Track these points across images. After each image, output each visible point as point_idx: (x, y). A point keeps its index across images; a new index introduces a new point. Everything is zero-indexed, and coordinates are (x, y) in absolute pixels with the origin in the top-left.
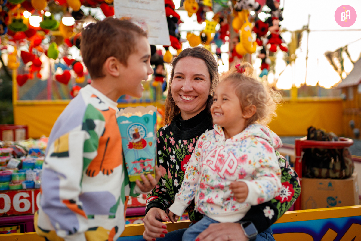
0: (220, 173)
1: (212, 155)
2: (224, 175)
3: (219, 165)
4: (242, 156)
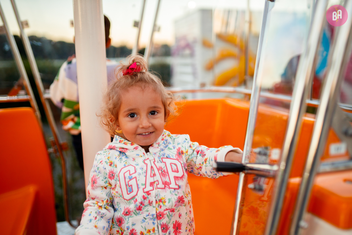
0: (171, 186)
1: (152, 175)
2: (176, 184)
4: (177, 153)
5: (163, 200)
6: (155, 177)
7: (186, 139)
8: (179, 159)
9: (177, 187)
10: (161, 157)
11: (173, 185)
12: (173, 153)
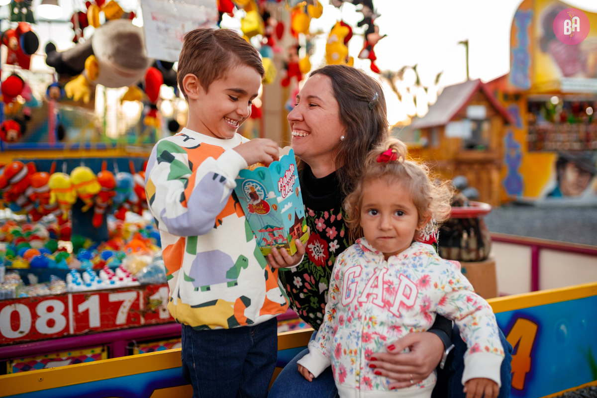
0: (391, 309)
1: (373, 285)
2: (398, 311)
3: (387, 297)
4: (422, 278)
5: (373, 320)
6: (375, 289)
7: (447, 270)
8: (419, 285)
9: (397, 314)
10: (401, 272)
11: (394, 309)
12: (417, 276)
